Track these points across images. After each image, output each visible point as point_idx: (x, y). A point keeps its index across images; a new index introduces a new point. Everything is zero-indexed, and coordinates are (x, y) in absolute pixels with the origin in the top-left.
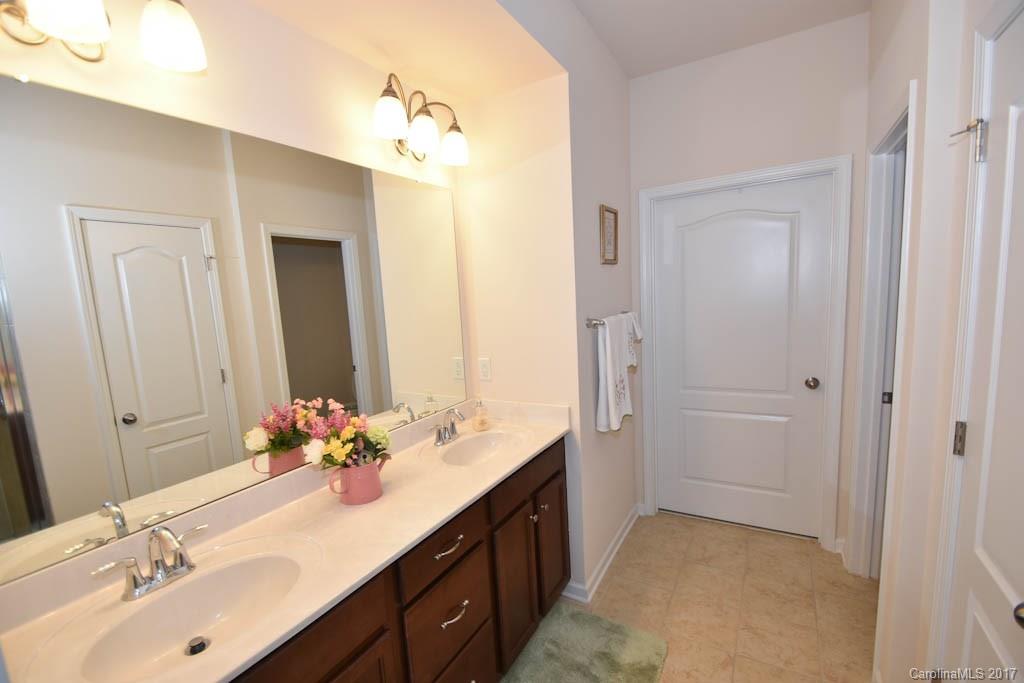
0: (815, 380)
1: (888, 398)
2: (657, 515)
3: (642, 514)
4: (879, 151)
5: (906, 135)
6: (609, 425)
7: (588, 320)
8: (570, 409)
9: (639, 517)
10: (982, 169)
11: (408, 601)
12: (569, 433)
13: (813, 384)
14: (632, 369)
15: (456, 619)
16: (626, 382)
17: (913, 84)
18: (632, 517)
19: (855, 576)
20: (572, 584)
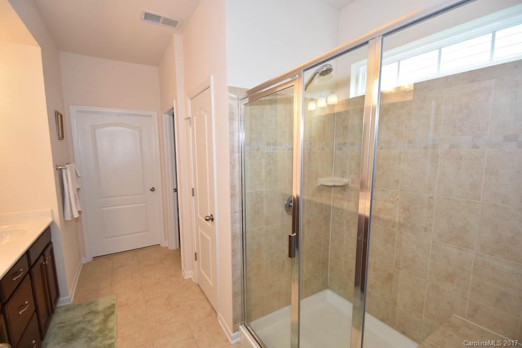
0: (153, 188)
1: (176, 190)
2: (93, 260)
3: (84, 262)
4: (165, 114)
5: (173, 112)
6: (72, 216)
7: (56, 166)
8: (52, 210)
9: (84, 264)
10: (190, 128)
11: (7, 299)
12: (53, 223)
13: (153, 190)
14: (78, 189)
15: (25, 309)
16: (77, 195)
17: (174, 101)
18: (81, 265)
19: (173, 250)
20: (61, 299)
